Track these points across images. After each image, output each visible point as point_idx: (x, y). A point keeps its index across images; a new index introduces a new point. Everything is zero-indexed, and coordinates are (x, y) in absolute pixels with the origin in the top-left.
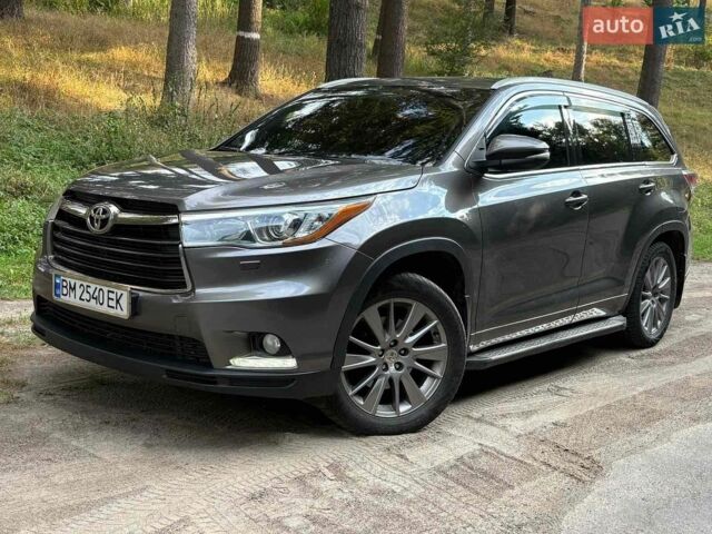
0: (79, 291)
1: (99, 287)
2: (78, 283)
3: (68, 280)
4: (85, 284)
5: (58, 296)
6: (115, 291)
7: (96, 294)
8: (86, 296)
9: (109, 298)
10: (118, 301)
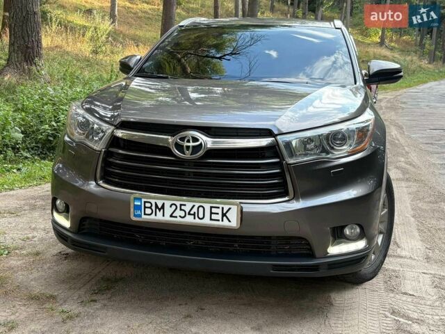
0: (168, 211)
1: (197, 205)
2: (168, 204)
3: (153, 202)
4: (178, 204)
5: (140, 216)
6: (221, 206)
7: (195, 210)
8: (178, 213)
9: (211, 213)
10: (224, 215)
